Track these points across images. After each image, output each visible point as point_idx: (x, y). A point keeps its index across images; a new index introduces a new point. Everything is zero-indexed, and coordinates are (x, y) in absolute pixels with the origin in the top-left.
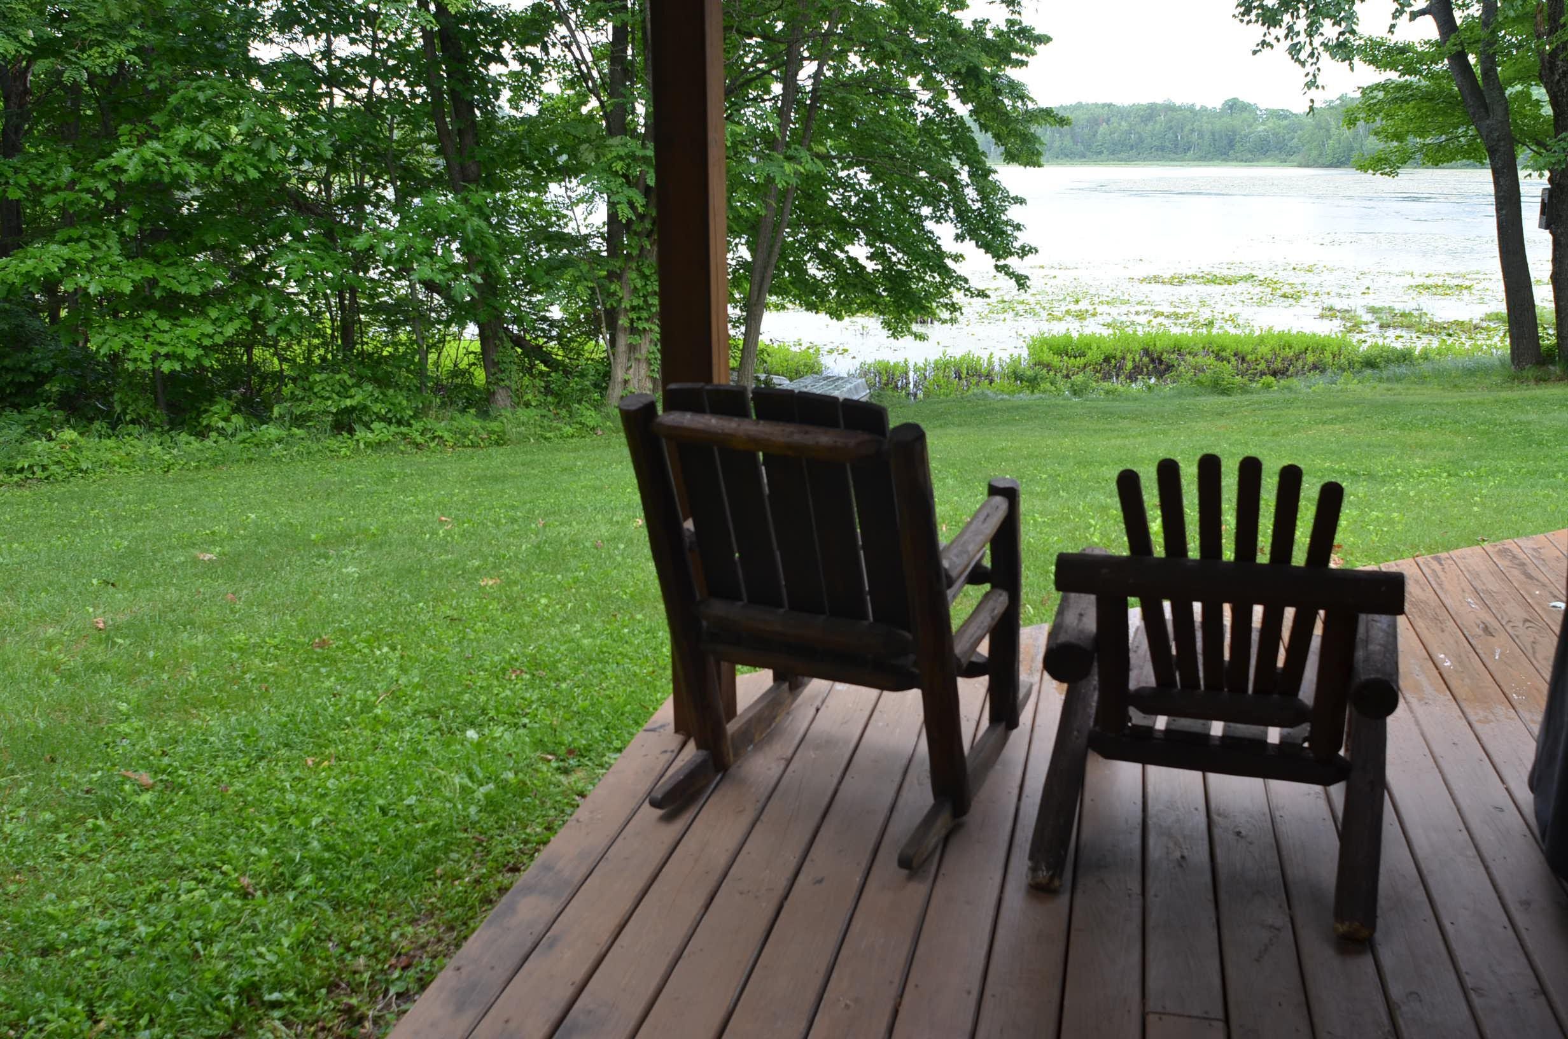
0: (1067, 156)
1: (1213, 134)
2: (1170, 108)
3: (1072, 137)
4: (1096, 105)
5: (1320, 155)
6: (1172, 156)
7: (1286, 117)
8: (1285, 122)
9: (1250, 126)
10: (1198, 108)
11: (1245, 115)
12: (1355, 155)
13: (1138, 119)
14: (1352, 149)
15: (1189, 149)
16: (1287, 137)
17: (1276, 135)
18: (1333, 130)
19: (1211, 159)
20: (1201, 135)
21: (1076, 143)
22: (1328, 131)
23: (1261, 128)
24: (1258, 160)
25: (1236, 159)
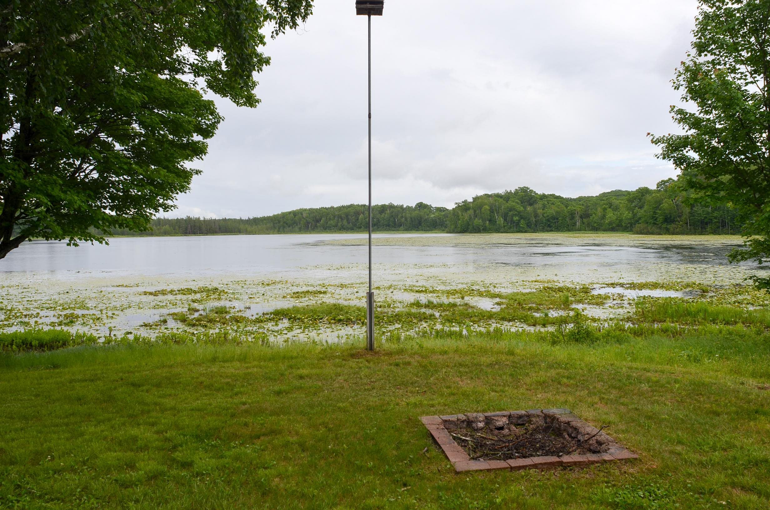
0: (345, 229)
1: (411, 218)
2: (391, 206)
3: (347, 220)
4: (358, 205)
5: (456, 227)
6: (393, 229)
7: (444, 211)
8: (443, 213)
9: (428, 215)
10: (405, 207)
11: (425, 210)
12: (470, 227)
13: (377, 212)
14: (469, 225)
15: (401, 226)
16: (444, 220)
17: (439, 219)
18: (460, 216)
19: (411, 230)
20: (406, 219)
21: (349, 223)
22: (458, 216)
23: (433, 216)
24: (432, 230)
25: (422, 230)
